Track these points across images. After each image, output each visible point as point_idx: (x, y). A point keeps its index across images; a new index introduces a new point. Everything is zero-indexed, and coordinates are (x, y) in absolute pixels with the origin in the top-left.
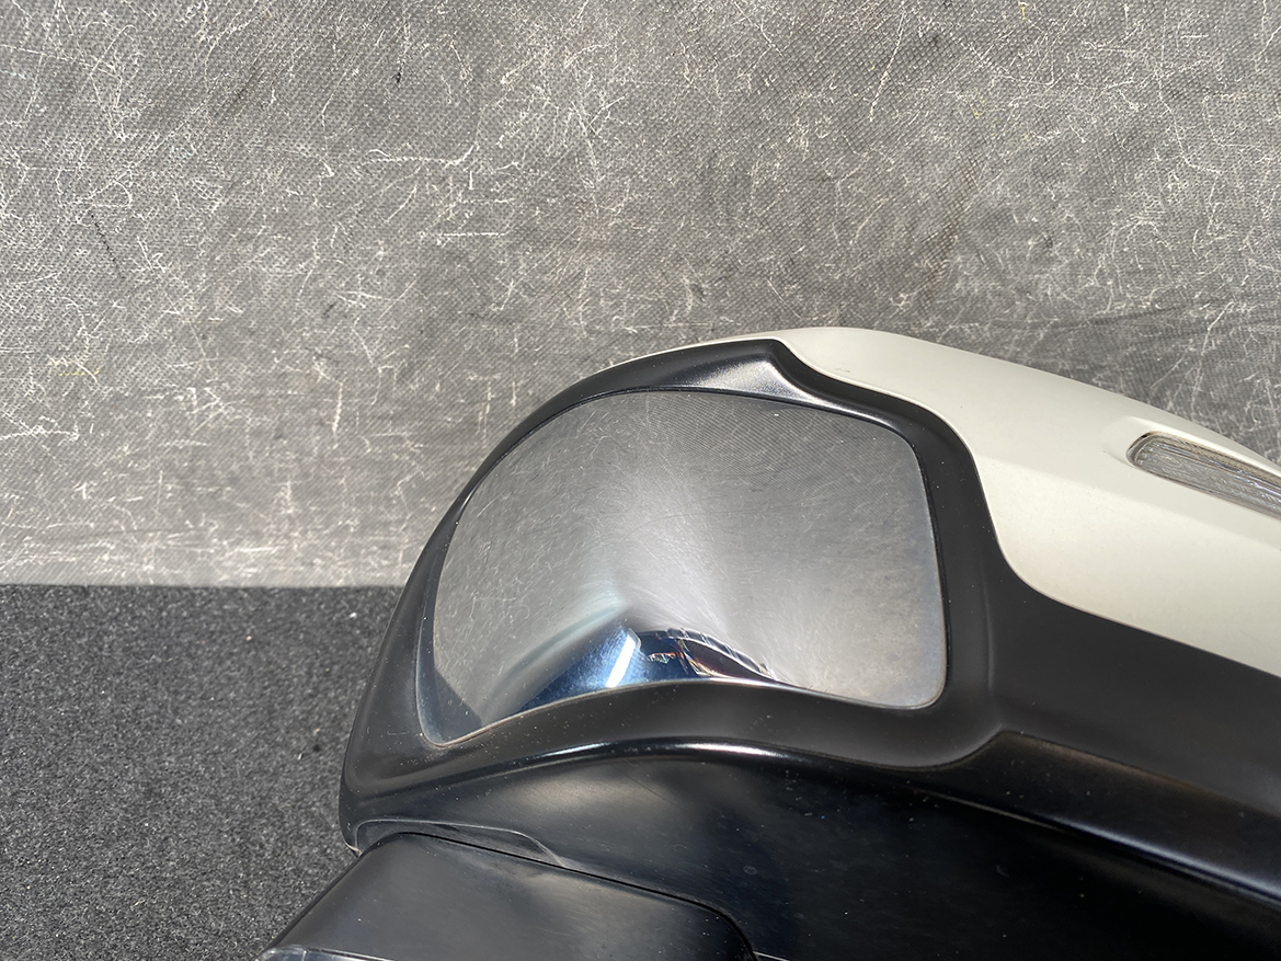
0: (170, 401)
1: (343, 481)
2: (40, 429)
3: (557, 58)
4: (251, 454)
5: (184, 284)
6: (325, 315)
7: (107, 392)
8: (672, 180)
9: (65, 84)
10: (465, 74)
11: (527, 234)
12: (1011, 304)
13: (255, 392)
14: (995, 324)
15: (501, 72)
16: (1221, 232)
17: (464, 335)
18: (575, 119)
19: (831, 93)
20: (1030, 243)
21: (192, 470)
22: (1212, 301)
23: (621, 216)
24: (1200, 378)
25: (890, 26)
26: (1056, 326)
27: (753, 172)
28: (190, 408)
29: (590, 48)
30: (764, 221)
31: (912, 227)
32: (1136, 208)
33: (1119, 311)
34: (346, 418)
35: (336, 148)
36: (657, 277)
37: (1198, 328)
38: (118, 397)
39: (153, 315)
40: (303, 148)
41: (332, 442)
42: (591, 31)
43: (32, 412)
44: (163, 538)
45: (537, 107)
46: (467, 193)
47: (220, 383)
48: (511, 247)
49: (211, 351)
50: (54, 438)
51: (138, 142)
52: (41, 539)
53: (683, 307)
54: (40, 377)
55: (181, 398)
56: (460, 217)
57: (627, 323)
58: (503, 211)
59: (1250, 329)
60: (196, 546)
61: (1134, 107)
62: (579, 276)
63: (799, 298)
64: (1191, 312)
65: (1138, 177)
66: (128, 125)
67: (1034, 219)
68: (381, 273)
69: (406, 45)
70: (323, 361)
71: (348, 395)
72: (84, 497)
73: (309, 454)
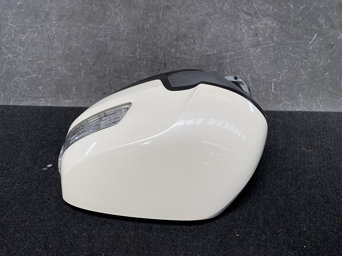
0: (56, 70)
1: (83, 87)
2: (35, 75)
3: (115, 9)
4: (68, 81)
5: (60, 47)
6: (82, 53)
7: (46, 67)
8: (133, 28)
9: (48, 14)
10: (102, 12)
11: (112, 38)
12: (192, 52)
13: (70, 68)
14: (190, 55)
15: (107, 12)
16: (223, 39)
17: (103, 57)
18: (118, 19)
19: (154, 14)
20: (192, 40)
21: (59, 84)
22: (226, 52)
23: (126, 35)
24: (229, 67)
25: (161, 4)
26: (200, 56)
27: (145, 26)
28: (59, 71)
29: (119, 8)
30: (148, 35)
31: (171, 36)
32: (207, 34)
33: (211, 53)
34: (84, 73)
35: (84, 24)
36: (133, 45)
37: (225, 57)
38: (48, 69)
39: (55, 53)
40: (79, 24)
41: (82, 78)
42: (119, 5)
43: (34, 71)
44: (52, 98)
45: (113, 17)
46: (103, 31)
47: (65, 66)
48: (110, 41)
49: (64, 60)
50: (37, 77)
51: (56, 23)
52: (32, 98)
53: (138, 51)
54: (36, 65)
55: (58, 69)
56: (102, 35)
57: (129, 54)
58: (108, 34)
59: (235, 57)
60: (58, 100)
61: (201, 17)
62: (121, 46)
63: (156, 49)
64: (223, 54)
65: (206, 29)
66: (55, 21)
67: (191, 36)
68: (90, 45)
69: (94, 8)
70: (81, 62)
71: (85, 69)
72: (40, 89)
73: (78, 81)
